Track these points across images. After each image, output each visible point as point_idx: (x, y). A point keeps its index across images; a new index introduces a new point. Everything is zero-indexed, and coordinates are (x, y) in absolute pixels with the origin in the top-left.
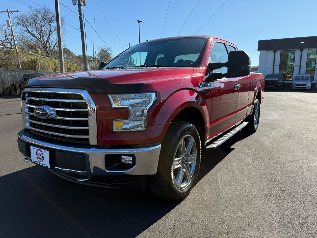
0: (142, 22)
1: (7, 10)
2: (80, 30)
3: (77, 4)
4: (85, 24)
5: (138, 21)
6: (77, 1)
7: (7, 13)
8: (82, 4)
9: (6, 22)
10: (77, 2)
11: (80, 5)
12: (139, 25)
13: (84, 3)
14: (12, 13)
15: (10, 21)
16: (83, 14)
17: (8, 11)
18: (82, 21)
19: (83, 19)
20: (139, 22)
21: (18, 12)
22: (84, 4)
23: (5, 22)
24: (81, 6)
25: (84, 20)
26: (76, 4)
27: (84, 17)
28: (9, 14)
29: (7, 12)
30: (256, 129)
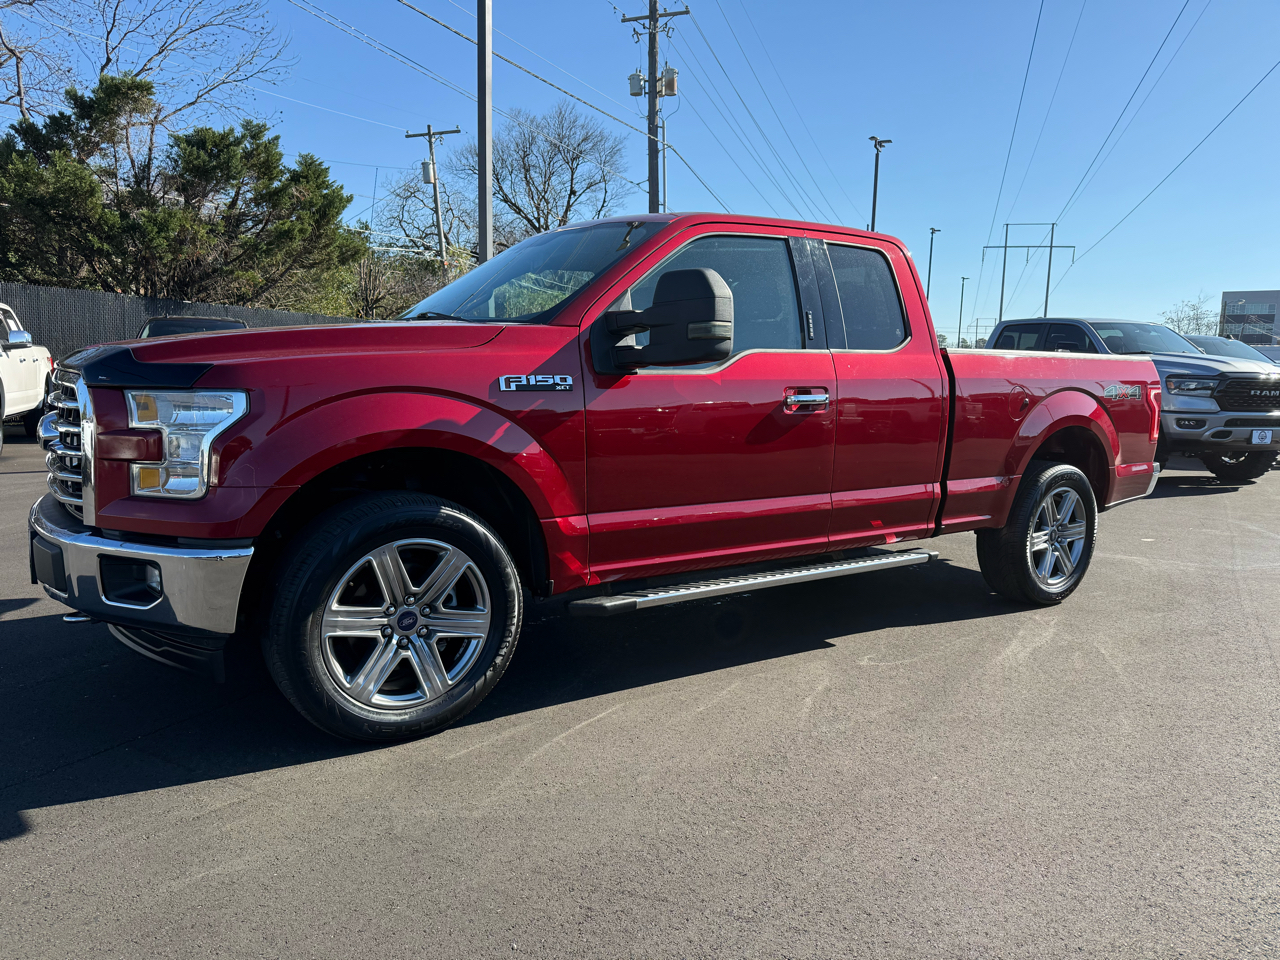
0: (890, 141)
1: (429, 127)
2: (646, 186)
3: (646, 93)
4: (668, 163)
5: (872, 138)
6: (645, 81)
7: (427, 137)
8: (661, 91)
9: (419, 165)
10: (647, 84)
11: (653, 95)
12: (877, 155)
13: (670, 85)
14: (443, 136)
15: (431, 166)
16: (663, 127)
17: (429, 134)
18: (657, 151)
19: (660, 146)
20: (879, 144)
21: (458, 131)
22: (668, 92)
23: (420, 171)
24: (659, 101)
25: (664, 149)
26: (640, 94)
27: (666, 137)
28: (433, 140)
29: (426, 134)
30: (1058, 594)
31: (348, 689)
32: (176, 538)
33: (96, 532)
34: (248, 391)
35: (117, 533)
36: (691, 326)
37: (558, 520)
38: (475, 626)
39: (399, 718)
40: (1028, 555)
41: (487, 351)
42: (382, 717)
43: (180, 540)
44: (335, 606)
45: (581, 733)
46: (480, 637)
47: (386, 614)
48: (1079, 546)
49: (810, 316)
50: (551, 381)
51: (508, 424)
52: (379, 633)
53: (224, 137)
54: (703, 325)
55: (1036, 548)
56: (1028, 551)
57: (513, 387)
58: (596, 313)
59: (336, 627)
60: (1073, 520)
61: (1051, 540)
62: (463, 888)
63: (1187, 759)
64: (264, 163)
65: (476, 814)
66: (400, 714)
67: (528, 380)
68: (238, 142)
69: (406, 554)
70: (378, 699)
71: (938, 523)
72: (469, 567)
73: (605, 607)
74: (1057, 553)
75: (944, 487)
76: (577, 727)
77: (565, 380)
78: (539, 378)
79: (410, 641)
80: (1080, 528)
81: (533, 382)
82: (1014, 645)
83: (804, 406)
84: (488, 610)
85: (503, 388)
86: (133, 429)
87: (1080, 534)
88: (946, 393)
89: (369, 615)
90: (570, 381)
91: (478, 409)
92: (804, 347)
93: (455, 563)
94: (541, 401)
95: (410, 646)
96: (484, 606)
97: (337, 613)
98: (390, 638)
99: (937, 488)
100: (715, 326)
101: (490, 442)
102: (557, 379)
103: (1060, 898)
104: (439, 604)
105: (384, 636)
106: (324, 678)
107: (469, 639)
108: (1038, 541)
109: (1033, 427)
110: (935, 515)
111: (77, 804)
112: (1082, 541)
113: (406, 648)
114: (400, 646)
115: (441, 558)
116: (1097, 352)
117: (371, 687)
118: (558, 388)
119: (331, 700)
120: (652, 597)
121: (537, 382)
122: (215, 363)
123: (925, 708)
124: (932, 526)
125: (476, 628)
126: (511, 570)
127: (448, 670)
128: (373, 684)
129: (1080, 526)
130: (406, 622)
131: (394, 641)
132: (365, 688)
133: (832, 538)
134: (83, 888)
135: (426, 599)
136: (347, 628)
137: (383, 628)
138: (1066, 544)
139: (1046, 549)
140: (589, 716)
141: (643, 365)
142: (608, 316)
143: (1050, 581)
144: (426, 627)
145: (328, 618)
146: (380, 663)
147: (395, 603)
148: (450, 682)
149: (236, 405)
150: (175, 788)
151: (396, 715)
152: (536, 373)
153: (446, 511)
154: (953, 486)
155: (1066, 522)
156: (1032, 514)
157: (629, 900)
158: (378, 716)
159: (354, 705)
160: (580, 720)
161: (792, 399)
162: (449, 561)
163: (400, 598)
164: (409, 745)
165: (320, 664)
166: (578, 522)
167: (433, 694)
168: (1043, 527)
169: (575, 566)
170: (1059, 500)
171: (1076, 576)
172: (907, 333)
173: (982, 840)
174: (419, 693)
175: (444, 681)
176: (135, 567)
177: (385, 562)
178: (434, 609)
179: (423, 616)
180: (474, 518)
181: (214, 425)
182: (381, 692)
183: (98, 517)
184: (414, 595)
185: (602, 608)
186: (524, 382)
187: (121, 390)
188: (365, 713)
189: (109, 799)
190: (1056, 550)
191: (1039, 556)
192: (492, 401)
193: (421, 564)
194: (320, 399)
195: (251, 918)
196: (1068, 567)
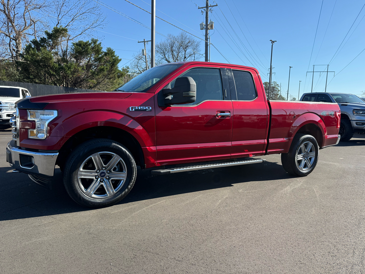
0: (276, 41)
1: (144, 39)
2: (204, 55)
3: (205, 29)
4: (211, 49)
5: (271, 40)
6: (205, 25)
7: (144, 42)
8: (209, 28)
9: (142, 51)
11: (207, 29)
12: (272, 45)
13: (212, 26)
14: (148, 42)
15: (145, 51)
16: (209, 38)
17: (144, 41)
19: (208, 44)
20: (273, 42)
22: (211, 28)
23: (141, 52)
24: (208, 31)
25: (210, 45)
26: (203, 29)
27: (210, 41)
28: (145, 43)
29: (143, 42)
30: (305, 173)
31: (85, 192)
32: (38, 150)
33: (20, 148)
34: (57, 110)
35: (24, 148)
36: (184, 93)
37: (147, 147)
38: (123, 176)
39: (100, 201)
40: (296, 161)
41: (126, 100)
42: (95, 201)
43: (39, 150)
44: (81, 169)
45: (151, 207)
46: (124, 180)
47: (97, 172)
48: (313, 159)
49: (226, 91)
50: (145, 108)
51: (132, 120)
52: (94, 178)
53: (86, 43)
54: (187, 93)
55: (299, 159)
56: (296, 160)
57: (134, 110)
58: (160, 89)
59: (82, 175)
60: (311, 151)
61: (304, 157)
62: (103, 248)
63: (329, 222)
64: (97, 50)
65: (114, 228)
66: (100, 200)
67: (138, 108)
68: (90, 44)
69: (102, 156)
70: (94, 196)
71: (266, 151)
72: (121, 160)
73: (161, 172)
74: (306, 161)
75: (268, 141)
76: (151, 206)
77: (149, 108)
78: (141, 107)
79: (103, 180)
80: (314, 154)
81: (139, 108)
82: (288, 188)
83: (223, 116)
84: (126, 172)
85: (131, 110)
86: (29, 120)
87: (313, 155)
88: (268, 114)
89: (91, 173)
90: (151, 108)
91: (123, 116)
92: (224, 100)
93: (116, 159)
94: (142, 114)
95: (104, 181)
96: (125, 171)
97: (82, 171)
98: (98, 179)
99: (266, 141)
100: (190, 93)
101: (127, 125)
102: (147, 108)
103: (274, 260)
104: (112, 170)
105: (96, 178)
106: (78, 189)
107: (121, 180)
108: (299, 157)
109: (297, 123)
110: (266, 149)
111: (10, 220)
112: (314, 158)
113: (102, 182)
114: (101, 181)
115: (113, 157)
116: (332, 102)
117: (92, 192)
118: (147, 110)
119: (80, 195)
120: (175, 170)
121: (141, 108)
122: (49, 103)
123: (254, 204)
124: (264, 152)
125: (123, 177)
126: (133, 161)
127: (114, 189)
128: (92, 191)
129: (313, 153)
130: (102, 175)
131: (99, 180)
132: (90, 193)
133: (232, 155)
134: (3, 242)
135: (108, 168)
136: (85, 176)
137: (96, 176)
138: (308, 158)
139: (302, 160)
140: (155, 203)
141: (172, 104)
142: (163, 90)
143: (303, 169)
144: (108, 176)
145: (79, 173)
146: (95, 186)
147: (99, 169)
148: (115, 192)
149: (55, 114)
150: (36, 217)
151: (99, 200)
152: (140, 106)
153: (114, 144)
154: (271, 140)
155: (309, 152)
156: (297, 149)
157: (148, 254)
158: (94, 200)
159: (87, 197)
160: (152, 204)
161: (219, 114)
162: (115, 158)
163: (100, 168)
164: (102, 209)
165: (77, 185)
166: (153, 148)
167: (110, 195)
168: (301, 153)
169: (152, 161)
170: (306, 146)
171: (312, 168)
172: (257, 95)
173: (257, 242)
174: (106, 195)
175: (113, 192)
176: (29, 157)
177: (96, 158)
178: (110, 171)
179: (107, 173)
180: (122, 146)
181: (48, 119)
182: (95, 194)
183: (20, 144)
184: (105, 167)
185: (160, 172)
186: (137, 109)
187: (26, 109)
188: (90, 199)
189: (18, 219)
190: (305, 160)
191: (300, 162)
192: (127, 114)
193: (107, 159)
194: (77, 112)
195: (44, 252)
196: (309, 165)
